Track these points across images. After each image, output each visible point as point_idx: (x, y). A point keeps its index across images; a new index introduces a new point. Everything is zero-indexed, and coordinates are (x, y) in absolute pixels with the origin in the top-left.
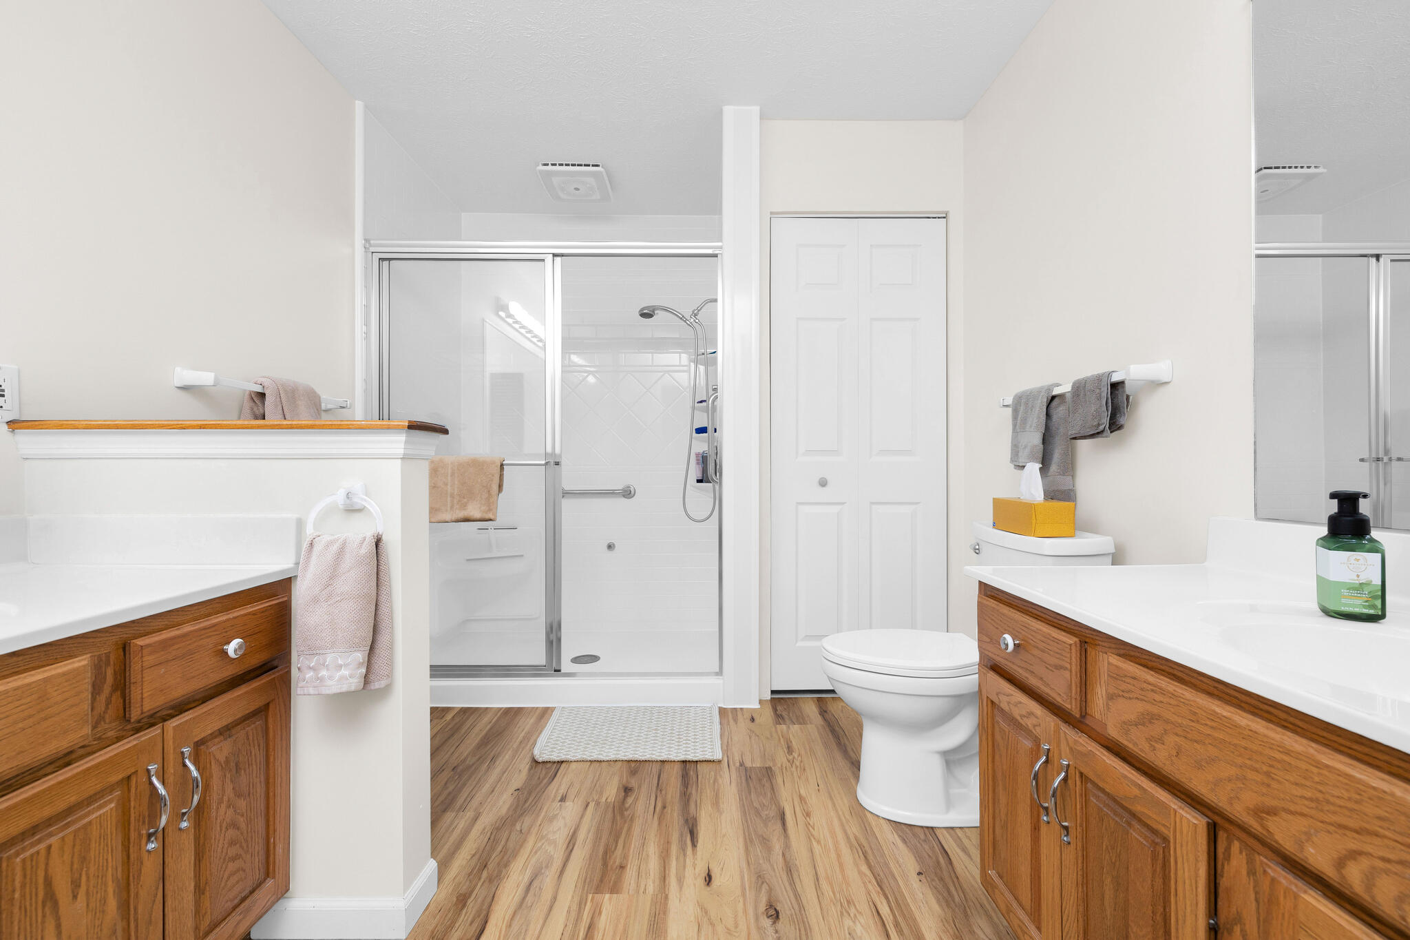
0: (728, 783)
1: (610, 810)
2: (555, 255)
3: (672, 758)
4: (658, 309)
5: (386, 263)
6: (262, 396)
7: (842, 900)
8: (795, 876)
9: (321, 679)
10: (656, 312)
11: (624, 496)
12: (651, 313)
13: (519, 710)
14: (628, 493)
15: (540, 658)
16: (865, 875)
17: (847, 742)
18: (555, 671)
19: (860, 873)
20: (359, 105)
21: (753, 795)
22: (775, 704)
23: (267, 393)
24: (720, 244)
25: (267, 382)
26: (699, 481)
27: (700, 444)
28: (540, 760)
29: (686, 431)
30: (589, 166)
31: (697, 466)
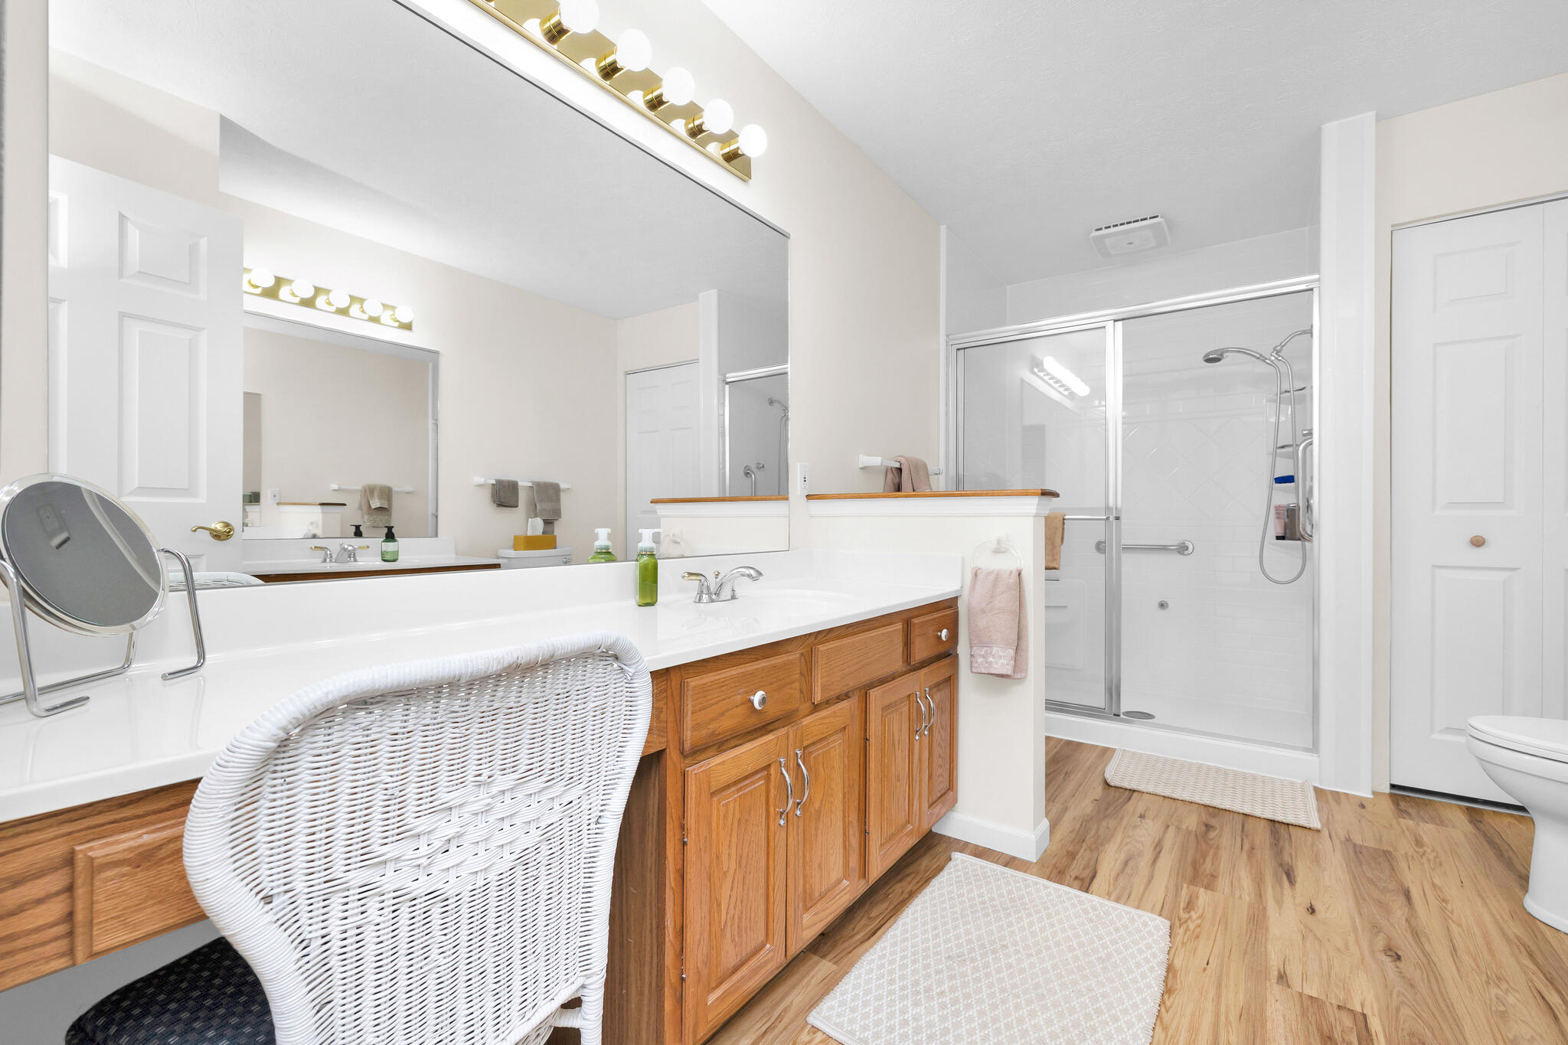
0: (1331, 849)
1: (1192, 839)
2: (1115, 321)
3: (1258, 813)
4: (1227, 351)
5: (962, 352)
6: (900, 470)
7: (1489, 973)
8: (1423, 939)
9: (990, 663)
10: (1225, 355)
11: (1179, 552)
12: (1219, 357)
13: (1079, 744)
14: (1182, 549)
15: (1099, 700)
16: (1528, 968)
17: (1512, 855)
18: (1114, 715)
19: (1522, 966)
20: (943, 228)
21: (1365, 867)
22: (1397, 800)
23: (903, 467)
24: (1316, 276)
25: (903, 460)
26: (1278, 538)
27: (1285, 496)
28: (1112, 784)
29: (1266, 480)
30: (1146, 219)
31: (1277, 520)
